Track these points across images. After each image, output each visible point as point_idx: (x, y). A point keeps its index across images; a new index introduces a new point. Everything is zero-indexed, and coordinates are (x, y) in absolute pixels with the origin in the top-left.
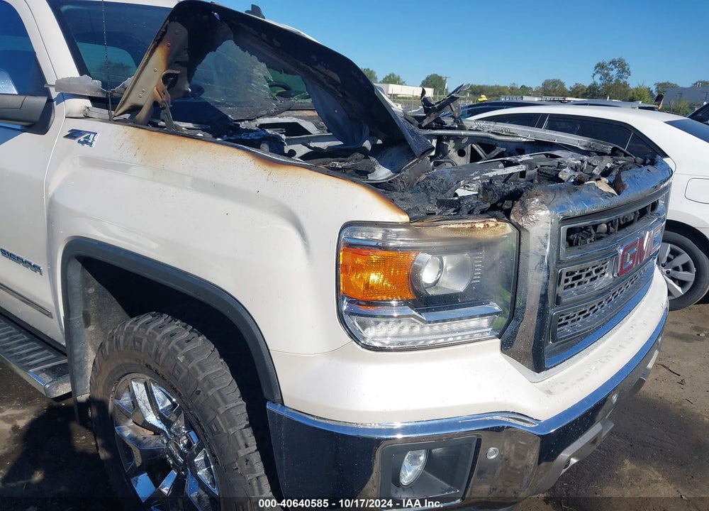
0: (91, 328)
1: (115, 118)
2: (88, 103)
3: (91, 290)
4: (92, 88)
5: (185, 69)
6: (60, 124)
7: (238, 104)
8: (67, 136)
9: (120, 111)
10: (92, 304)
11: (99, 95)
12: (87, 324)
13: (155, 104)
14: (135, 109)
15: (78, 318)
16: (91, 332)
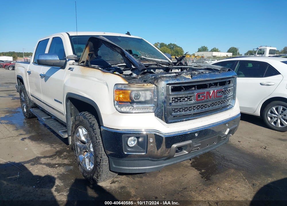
0: (72, 118)
1: (79, 64)
2: (74, 61)
3: (72, 107)
4: (75, 57)
5: (94, 52)
6: (68, 67)
7: (113, 60)
8: (68, 69)
9: (80, 63)
10: (73, 111)
11: (77, 59)
12: (71, 117)
13: (87, 60)
14: (83, 62)
15: (69, 114)
16: (73, 119)
